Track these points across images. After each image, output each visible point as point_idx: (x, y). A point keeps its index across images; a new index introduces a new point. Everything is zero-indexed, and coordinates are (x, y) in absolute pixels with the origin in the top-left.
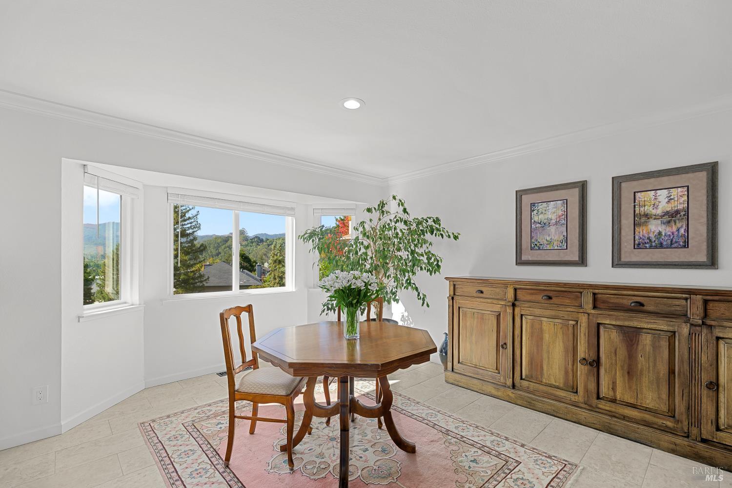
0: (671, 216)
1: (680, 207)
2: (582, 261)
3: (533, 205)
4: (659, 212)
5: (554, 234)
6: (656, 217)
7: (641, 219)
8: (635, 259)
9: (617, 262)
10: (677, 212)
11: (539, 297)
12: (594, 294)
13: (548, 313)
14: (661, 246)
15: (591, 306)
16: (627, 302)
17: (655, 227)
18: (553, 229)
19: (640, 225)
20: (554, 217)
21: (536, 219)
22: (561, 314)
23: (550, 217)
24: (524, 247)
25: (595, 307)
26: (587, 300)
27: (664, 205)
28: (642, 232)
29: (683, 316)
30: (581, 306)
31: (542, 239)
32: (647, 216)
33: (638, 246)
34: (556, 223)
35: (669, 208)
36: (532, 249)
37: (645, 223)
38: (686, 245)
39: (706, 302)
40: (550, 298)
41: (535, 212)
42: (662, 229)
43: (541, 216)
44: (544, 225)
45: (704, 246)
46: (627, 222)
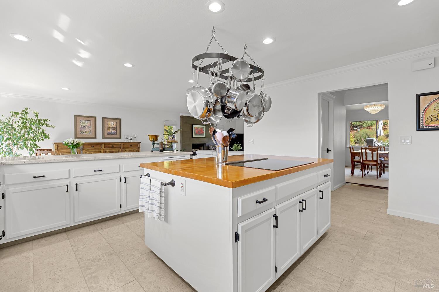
0: (114, 128)
1: (115, 126)
2: (95, 138)
3: (80, 120)
4: (112, 127)
5: (87, 130)
6: (111, 128)
7: (108, 128)
8: (107, 137)
9: (104, 138)
10: (115, 127)
11: (90, 147)
12: (104, 145)
13: (93, 150)
14: (112, 134)
15: (104, 147)
16: (111, 146)
17: (111, 130)
18: (87, 128)
19: (108, 129)
20: (87, 125)
21: (82, 125)
22: (97, 150)
23: (86, 125)
24: (78, 133)
25: (104, 148)
26: (103, 146)
27: (112, 126)
28: (109, 131)
29: (120, 148)
30: (101, 148)
31: (84, 131)
32: (109, 127)
33: (108, 134)
34: (88, 127)
35: (113, 126)
36: (80, 133)
37: (109, 129)
38: (116, 134)
39: (123, 144)
40: (93, 146)
41: (81, 123)
42: (112, 130)
43: (83, 124)
44: (84, 127)
45: (119, 135)
46: (106, 128)
